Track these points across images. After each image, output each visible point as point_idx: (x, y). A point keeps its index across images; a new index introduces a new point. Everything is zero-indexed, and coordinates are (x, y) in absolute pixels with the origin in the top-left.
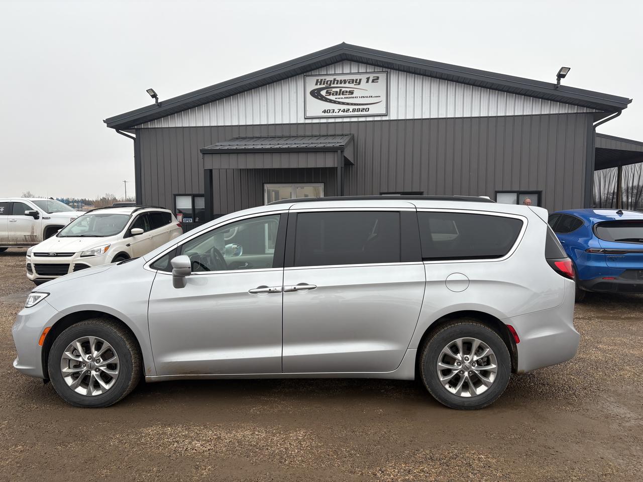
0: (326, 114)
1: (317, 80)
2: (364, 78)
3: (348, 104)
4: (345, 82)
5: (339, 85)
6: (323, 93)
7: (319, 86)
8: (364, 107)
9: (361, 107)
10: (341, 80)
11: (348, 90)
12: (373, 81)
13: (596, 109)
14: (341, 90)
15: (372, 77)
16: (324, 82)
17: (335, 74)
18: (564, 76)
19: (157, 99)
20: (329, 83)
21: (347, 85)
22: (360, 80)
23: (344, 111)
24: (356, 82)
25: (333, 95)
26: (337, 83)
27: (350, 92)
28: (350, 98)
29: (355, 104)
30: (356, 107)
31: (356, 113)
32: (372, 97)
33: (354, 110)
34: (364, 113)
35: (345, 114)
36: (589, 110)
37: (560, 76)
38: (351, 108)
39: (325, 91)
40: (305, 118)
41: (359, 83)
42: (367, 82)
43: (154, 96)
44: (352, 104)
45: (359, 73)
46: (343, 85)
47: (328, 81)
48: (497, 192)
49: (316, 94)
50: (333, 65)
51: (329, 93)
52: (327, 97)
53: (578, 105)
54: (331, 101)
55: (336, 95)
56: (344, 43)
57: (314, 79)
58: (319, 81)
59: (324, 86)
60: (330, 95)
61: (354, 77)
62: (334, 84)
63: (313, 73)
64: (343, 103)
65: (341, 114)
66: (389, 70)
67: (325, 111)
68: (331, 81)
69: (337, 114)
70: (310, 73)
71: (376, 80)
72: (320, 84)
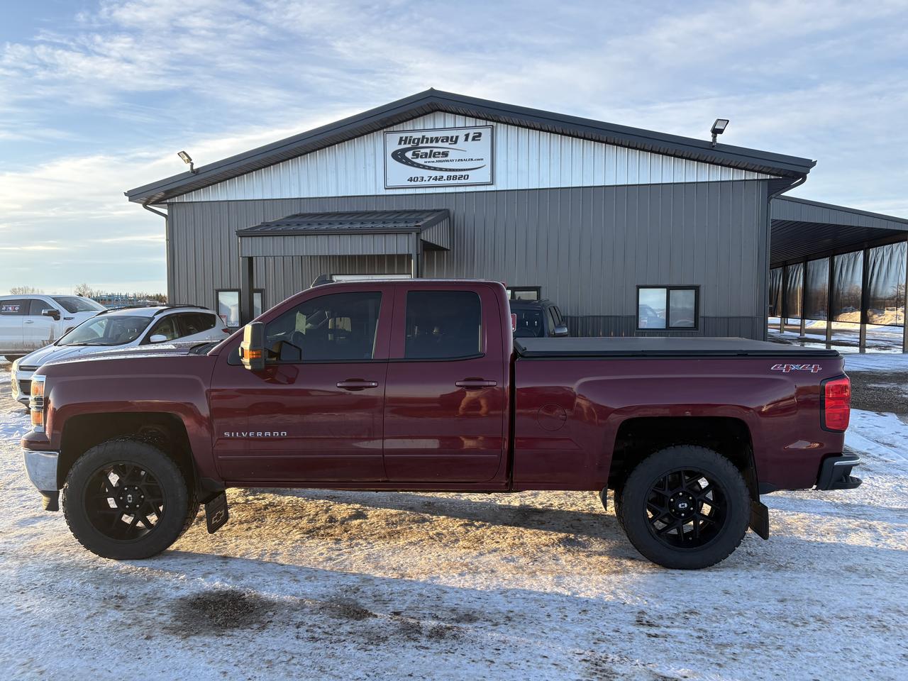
0: (413, 183)
1: (401, 138)
2: (462, 134)
3: (441, 169)
4: (437, 140)
5: (429, 145)
6: (409, 155)
7: (403, 146)
8: (462, 174)
9: (458, 174)
10: (432, 138)
11: (441, 150)
12: (474, 139)
13: (771, 174)
14: (431, 151)
15: (472, 133)
16: (410, 140)
17: (424, 130)
18: (721, 131)
19: (192, 164)
20: (416, 142)
21: (440, 144)
22: (457, 137)
23: (436, 179)
24: (451, 140)
25: (421, 157)
26: (427, 142)
27: (443, 153)
28: (444, 161)
29: (450, 170)
30: (452, 174)
31: (452, 182)
32: (472, 160)
33: (449, 178)
34: (463, 181)
35: (438, 182)
36: (762, 176)
37: (716, 132)
38: (445, 174)
39: (412, 152)
40: (386, 188)
41: (456, 142)
42: (466, 140)
43: (188, 160)
44: (446, 170)
45: (455, 128)
46: (434, 144)
47: (414, 139)
48: (639, 287)
49: (399, 156)
50: (421, 118)
51: (416, 155)
52: (413, 160)
53: (746, 169)
54: (418, 166)
55: (426, 157)
56: (432, 89)
57: (398, 136)
58: (404, 139)
59: (410, 146)
60: (417, 158)
61: (449, 134)
62: (422, 142)
63: (395, 128)
64: (435, 169)
65: (432, 182)
66: (495, 124)
67: (411, 180)
68: (419, 139)
69: (427, 183)
70: (391, 129)
71: (477, 137)
72: (405, 143)
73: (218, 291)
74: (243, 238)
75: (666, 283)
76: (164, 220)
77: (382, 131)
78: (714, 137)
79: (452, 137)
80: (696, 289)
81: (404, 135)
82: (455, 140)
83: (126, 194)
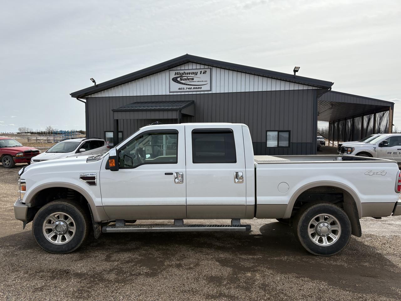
0: (180, 90)
1: (176, 73)
2: (199, 71)
3: (191, 85)
4: (189, 73)
5: (186, 75)
6: (179, 79)
7: (176, 76)
8: (199, 87)
9: (197, 87)
10: (187, 73)
11: (191, 78)
12: (203, 73)
13: (318, 87)
14: (187, 78)
15: (203, 71)
16: (179, 73)
17: (185, 70)
18: (297, 71)
19: (95, 83)
20: (181, 74)
21: (191, 75)
22: (197, 72)
23: (189, 89)
24: (195, 74)
25: (183, 80)
26: (186, 74)
28: (192, 82)
29: (195, 85)
30: (195, 87)
31: (195, 90)
32: (203, 81)
33: (194, 88)
34: (199, 90)
35: (190, 90)
36: (314, 88)
37: (295, 71)
38: (193, 87)
40: (170, 92)
41: (197, 74)
42: (201, 73)
43: (94, 81)
44: (193, 85)
45: (196, 69)
46: (188, 75)
47: (181, 73)
48: (267, 131)
49: (175, 80)
50: (183, 65)
51: (181, 79)
52: (181, 81)
53: (308, 85)
54: (182, 83)
55: (185, 80)
56: (187, 54)
57: (174, 72)
58: (177, 73)
59: (179, 76)
60: (182, 80)
61: (194, 71)
62: (184, 74)
63: (174, 69)
64: (189, 85)
65: (188, 90)
66: (211, 67)
67: (179, 89)
68: (182, 73)
69: (186, 90)
70: (172, 69)
71: (205, 72)
72: (177, 75)
73: (105, 132)
74: (115, 112)
75: (278, 129)
76: (84, 104)
77: (168, 70)
78: (295, 73)
80: (289, 131)
81: (177, 72)
82: (196, 74)
83: (70, 94)
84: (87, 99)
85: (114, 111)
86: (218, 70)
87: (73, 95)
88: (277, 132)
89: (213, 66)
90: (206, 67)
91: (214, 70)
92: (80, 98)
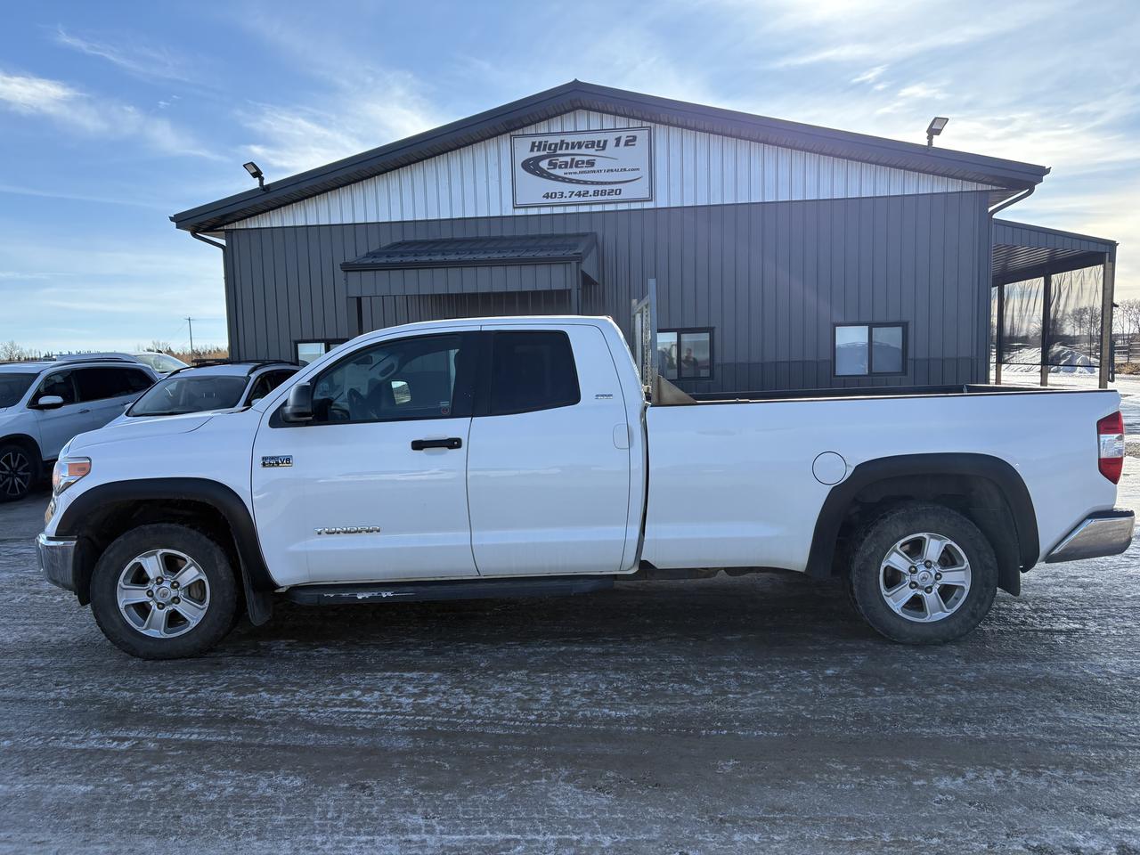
0: (550, 201)
1: (534, 143)
2: (611, 138)
3: (585, 183)
4: (580, 145)
5: (570, 151)
6: (544, 164)
7: (536, 154)
8: (609, 189)
9: (607, 188)
10: (573, 143)
11: (585, 159)
12: (627, 144)
13: (993, 185)
14: (573, 160)
15: (624, 136)
16: (545, 146)
17: (563, 133)
18: (938, 132)
19: (262, 179)
20: (553, 148)
21: (584, 151)
22: (605, 142)
23: (579, 194)
24: (598, 146)
25: (560, 167)
26: (567, 148)
27: (588, 162)
29: (598, 183)
30: (600, 188)
31: (599, 198)
33: (596, 193)
34: (614, 197)
35: (582, 199)
36: (981, 187)
37: (933, 131)
38: (591, 189)
39: (547, 161)
40: (514, 208)
41: (604, 148)
42: (617, 145)
44: (593, 183)
45: (602, 130)
46: (576, 151)
47: (551, 145)
48: (835, 325)
49: (531, 166)
50: (559, 117)
51: (553, 165)
52: (551, 171)
53: (962, 178)
54: (557, 178)
55: (566, 167)
57: (529, 141)
58: (537, 144)
59: (545, 153)
60: (555, 168)
61: (595, 137)
62: (561, 149)
63: (527, 130)
64: (578, 182)
65: (575, 199)
66: (652, 125)
67: (547, 196)
68: (556, 145)
69: (568, 200)
70: (520, 132)
71: (631, 141)
72: (539, 150)
73: (297, 343)
74: (349, 273)
75: (869, 319)
76: (220, 251)
77: (508, 135)
78: (930, 138)
79: (599, 142)
80: (904, 325)
81: (537, 140)
82: (602, 146)
83: (172, 219)
84: (229, 234)
85: (348, 268)
86: (675, 133)
87: (181, 220)
88: (866, 328)
89: (656, 122)
90: (635, 123)
91: (661, 132)
92: (205, 231)
